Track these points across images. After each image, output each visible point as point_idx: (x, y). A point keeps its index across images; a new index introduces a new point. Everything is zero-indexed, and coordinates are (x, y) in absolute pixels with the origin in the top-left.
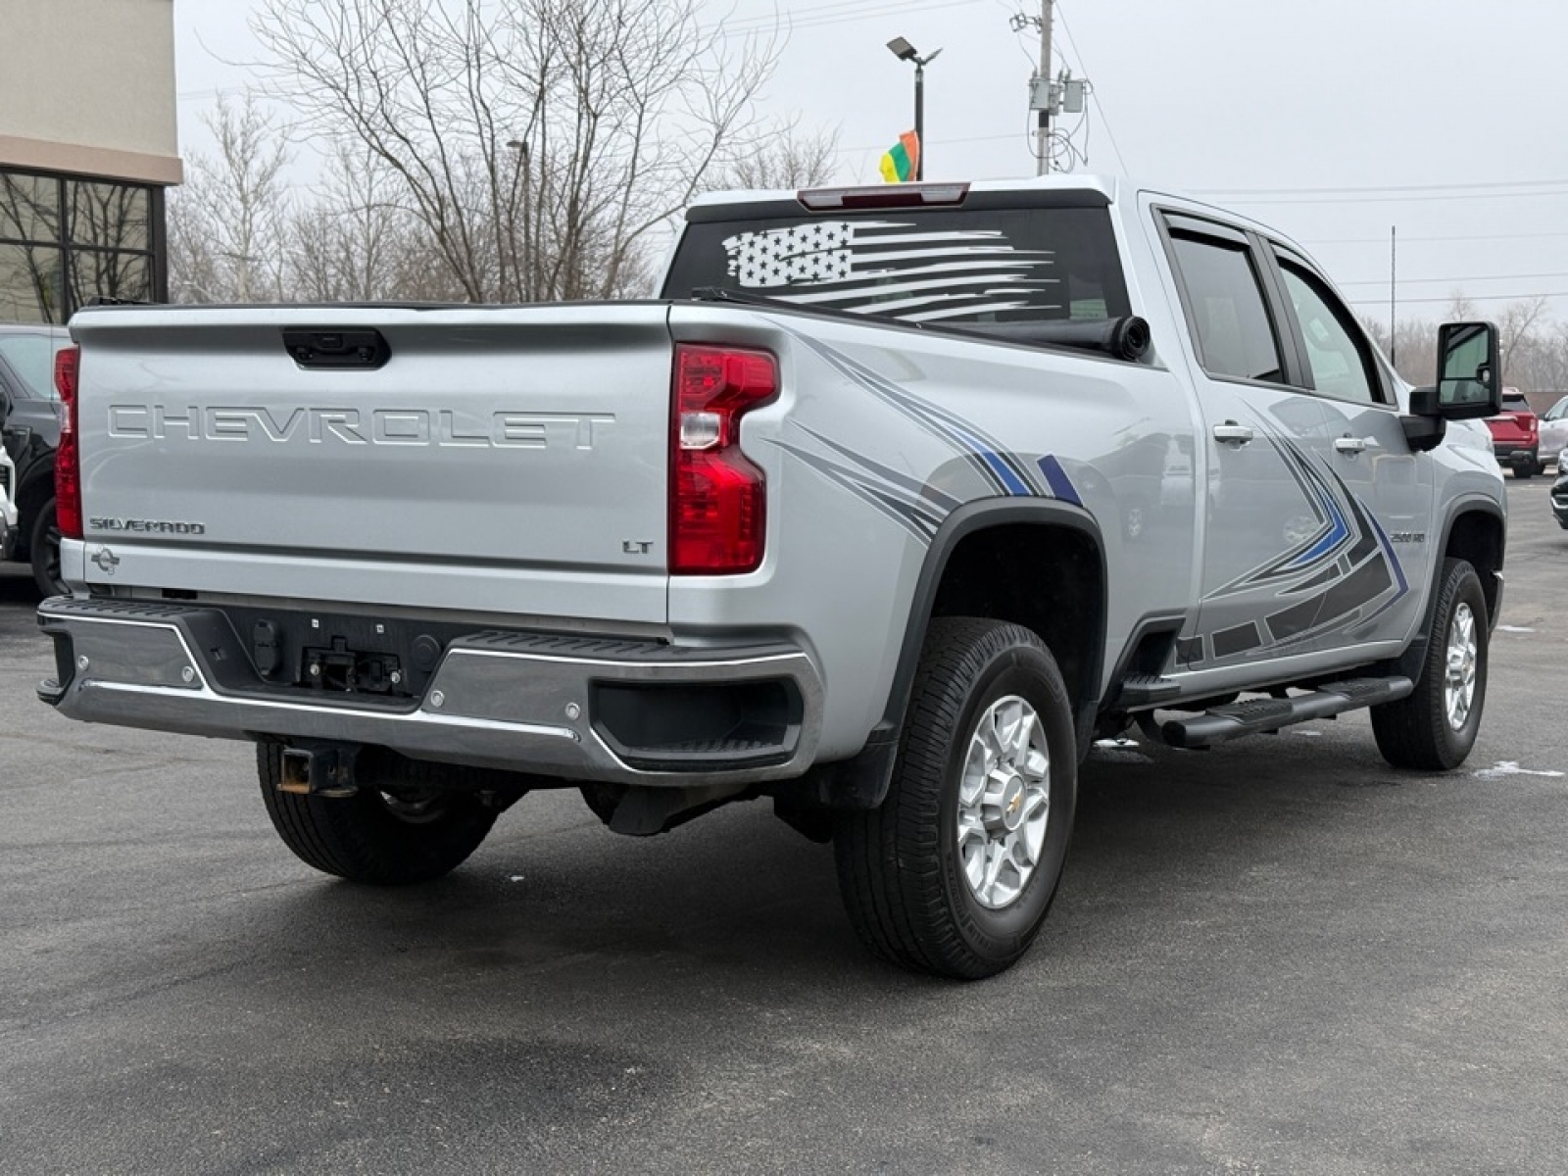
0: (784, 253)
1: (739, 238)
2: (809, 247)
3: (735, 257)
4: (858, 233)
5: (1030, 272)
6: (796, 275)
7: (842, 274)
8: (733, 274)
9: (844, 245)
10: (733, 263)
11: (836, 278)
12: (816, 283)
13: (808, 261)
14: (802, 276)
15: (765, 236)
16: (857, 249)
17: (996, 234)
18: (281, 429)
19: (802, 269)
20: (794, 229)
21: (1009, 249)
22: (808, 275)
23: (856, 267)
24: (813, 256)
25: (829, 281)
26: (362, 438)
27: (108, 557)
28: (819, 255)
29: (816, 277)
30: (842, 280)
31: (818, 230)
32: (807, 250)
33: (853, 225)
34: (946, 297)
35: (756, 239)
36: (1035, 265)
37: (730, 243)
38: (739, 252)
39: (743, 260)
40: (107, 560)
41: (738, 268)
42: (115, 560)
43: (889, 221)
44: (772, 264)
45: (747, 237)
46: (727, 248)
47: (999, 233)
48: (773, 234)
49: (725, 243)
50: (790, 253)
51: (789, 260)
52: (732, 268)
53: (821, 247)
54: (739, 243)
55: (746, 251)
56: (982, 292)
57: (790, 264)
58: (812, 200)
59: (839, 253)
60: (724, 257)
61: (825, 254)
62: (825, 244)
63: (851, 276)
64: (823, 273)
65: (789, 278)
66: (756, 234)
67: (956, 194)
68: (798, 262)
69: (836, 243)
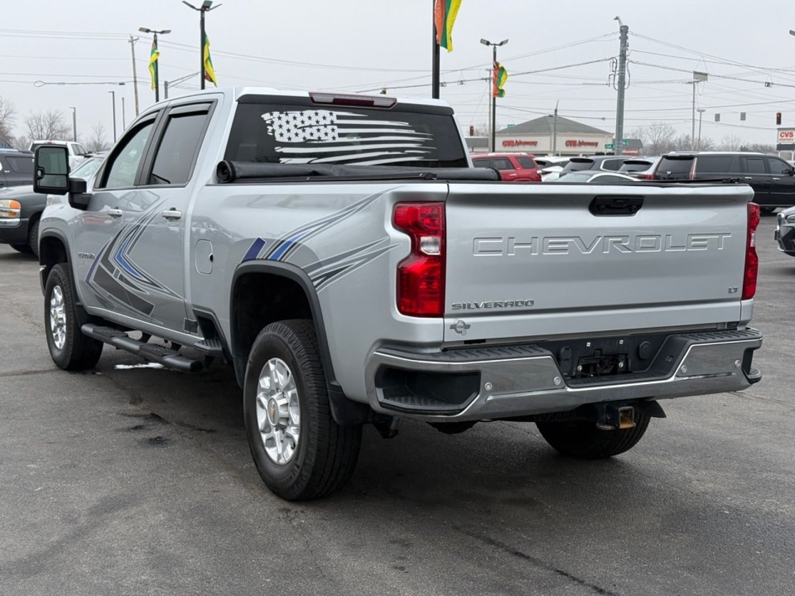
0: (300, 125)
1: (271, 114)
2: (313, 123)
3: (271, 125)
4: (339, 117)
5: (425, 143)
6: (309, 137)
7: (334, 138)
8: (271, 134)
9: (332, 123)
10: (270, 128)
11: (331, 141)
12: (320, 142)
13: (314, 130)
14: (312, 138)
15: (287, 114)
16: (340, 126)
17: (406, 124)
18: (588, 247)
19: (312, 134)
20: (303, 112)
21: (413, 132)
22: (315, 137)
23: (341, 135)
24: (317, 128)
25: (327, 142)
26: (630, 250)
27: (462, 325)
28: (320, 127)
29: (319, 138)
30: (334, 141)
31: (317, 114)
32: (312, 124)
33: (335, 113)
34: (387, 153)
35: (281, 115)
36: (426, 140)
37: (266, 117)
38: (273, 122)
39: (276, 127)
40: (462, 327)
41: (273, 131)
42: (467, 326)
43: (354, 113)
44: (294, 131)
45: (276, 114)
46: (265, 119)
47: (407, 124)
48: (292, 114)
49: (263, 116)
50: (303, 125)
51: (303, 129)
52: (270, 130)
53: (320, 123)
54: (272, 117)
55: (277, 123)
56: (403, 151)
57: (304, 131)
58: (316, 98)
59: (331, 127)
60: (264, 125)
61: (323, 127)
62: (322, 122)
63: (338, 140)
64: (323, 137)
65: (304, 138)
66: (281, 113)
67: (390, 103)
68: (308, 130)
69: (328, 122)
